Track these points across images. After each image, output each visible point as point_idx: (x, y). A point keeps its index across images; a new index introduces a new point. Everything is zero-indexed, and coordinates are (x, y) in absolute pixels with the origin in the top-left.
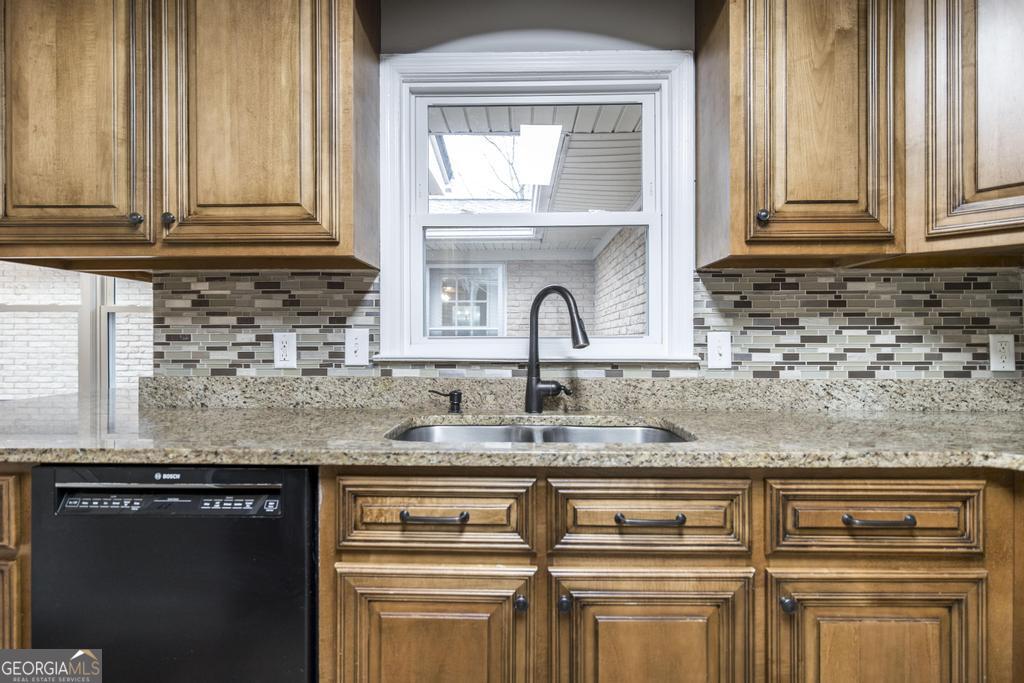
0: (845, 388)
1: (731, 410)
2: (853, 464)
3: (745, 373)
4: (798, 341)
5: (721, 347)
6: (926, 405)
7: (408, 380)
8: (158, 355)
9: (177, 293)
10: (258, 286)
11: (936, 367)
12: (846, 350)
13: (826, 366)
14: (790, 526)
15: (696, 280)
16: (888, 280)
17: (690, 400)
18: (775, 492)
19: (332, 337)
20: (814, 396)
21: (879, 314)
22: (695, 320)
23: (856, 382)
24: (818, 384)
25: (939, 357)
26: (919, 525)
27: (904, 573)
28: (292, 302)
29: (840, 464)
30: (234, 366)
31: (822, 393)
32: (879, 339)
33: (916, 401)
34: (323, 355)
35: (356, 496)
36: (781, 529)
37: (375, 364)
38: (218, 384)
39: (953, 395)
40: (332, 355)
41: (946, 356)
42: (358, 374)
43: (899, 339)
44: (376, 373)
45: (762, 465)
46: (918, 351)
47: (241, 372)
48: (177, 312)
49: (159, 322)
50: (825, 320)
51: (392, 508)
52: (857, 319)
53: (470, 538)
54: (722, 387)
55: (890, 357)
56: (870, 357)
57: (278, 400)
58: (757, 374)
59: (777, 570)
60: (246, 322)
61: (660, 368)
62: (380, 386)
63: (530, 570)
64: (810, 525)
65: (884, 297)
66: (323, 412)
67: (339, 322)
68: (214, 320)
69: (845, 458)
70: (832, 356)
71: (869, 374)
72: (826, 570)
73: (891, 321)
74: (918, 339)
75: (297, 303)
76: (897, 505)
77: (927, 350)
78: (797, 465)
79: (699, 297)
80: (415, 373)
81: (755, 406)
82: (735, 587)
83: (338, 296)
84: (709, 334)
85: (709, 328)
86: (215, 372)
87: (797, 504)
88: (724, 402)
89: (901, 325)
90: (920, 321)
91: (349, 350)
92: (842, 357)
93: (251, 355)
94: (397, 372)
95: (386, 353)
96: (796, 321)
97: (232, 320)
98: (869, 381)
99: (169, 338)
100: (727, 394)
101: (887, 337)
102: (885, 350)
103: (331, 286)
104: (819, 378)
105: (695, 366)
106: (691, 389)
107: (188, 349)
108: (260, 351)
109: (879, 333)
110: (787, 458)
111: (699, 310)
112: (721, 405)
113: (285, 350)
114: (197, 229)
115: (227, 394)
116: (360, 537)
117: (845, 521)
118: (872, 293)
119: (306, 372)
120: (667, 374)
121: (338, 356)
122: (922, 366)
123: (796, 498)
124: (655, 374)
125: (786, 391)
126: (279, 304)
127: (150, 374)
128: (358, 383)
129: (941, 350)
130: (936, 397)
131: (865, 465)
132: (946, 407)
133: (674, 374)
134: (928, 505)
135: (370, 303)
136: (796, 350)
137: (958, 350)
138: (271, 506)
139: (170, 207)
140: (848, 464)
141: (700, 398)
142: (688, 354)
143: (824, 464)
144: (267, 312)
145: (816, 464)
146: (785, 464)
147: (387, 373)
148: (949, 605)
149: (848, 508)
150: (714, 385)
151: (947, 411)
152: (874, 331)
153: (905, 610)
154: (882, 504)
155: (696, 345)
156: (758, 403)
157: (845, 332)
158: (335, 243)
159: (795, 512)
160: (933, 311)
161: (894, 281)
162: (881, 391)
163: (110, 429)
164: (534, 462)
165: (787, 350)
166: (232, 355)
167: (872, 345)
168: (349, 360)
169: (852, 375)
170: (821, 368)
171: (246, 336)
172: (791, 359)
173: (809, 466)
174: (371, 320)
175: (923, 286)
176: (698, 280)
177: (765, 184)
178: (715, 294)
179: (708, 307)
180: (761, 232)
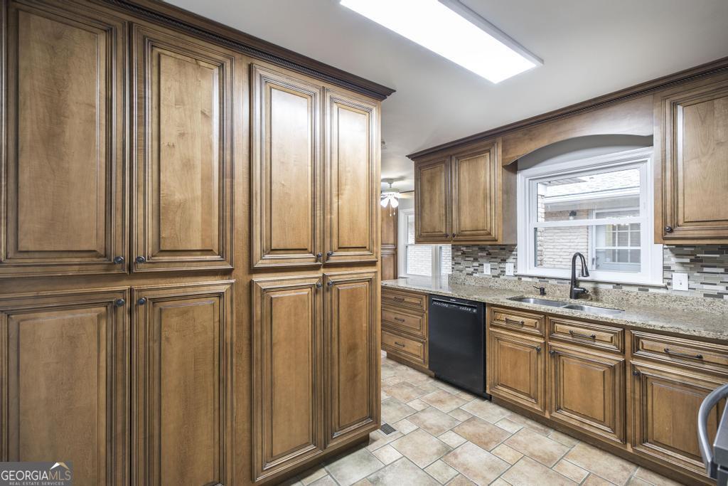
1: (685, 310)
3: (698, 294)
5: (681, 281)
7: (527, 282)
8: (453, 268)
9: (458, 250)
10: (479, 249)
14: (640, 348)
17: (659, 303)
18: (633, 335)
19: (501, 266)
22: (663, 267)
26: (705, 359)
28: (489, 254)
29: (659, 329)
30: (473, 273)
34: (498, 272)
35: (495, 312)
36: (635, 348)
37: (516, 276)
38: (468, 278)
40: (501, 271)
42: (510, 278)
44: (516, 278)
47: (474, 274)
48: (457, 256)
49: (453, 258)
51: (504, 317)
53: (524, 329)
54: (679, 299)
57: (485, 285)
58: (706, 295)
59: (635, 362)
60: (476, 260)
61: (644, 288)
62: (517, 283)
63: (542, 341)
64: (649, 349)
66: (498, 290)
67: (504, 261)
68: (467, 259)
69: (662, 327)
75: (490, 254)
79: (666, 256)
80: (530, 280)
81: (702, 311)
82: (616, 363)
83: (503, 252)
84: (673, 274)
85: (674, 271)
86: (468, 274)
88: (680, 306)
91: (507, 270)
93: (477, 270)
94: (523, 279)
95: (520, 272)
97: (472, 259)
99: (456, 263)
100: (683, 303)
103: (501, 249)
105: (666, 288)
106: (660, 298)
107: (461, 267)
108: (480, 269)
111: (666, 262)
112: (680, 308)
113: (487, 269)
114: (461, 237)
115: (470, 281)
116: (496, 323)
117: (666, 351)
119: (493, 276)
120: (648, 290)
121: (503, 272)
123: (642, 338)
124: (639, 290)
125: (725, 306)
126: (485, 254)
127: (451, 273)
128: (509, 282)
133: (651, 290)
135: (514, 255)
138: (475, 311)
139: (455, 232)
141: (665, 303)
142: (660, 283)
143: (651, 328)
144: (482, 257)
145: (648, 327)
147: (520, 279)
149: (665, 346)
150: (675, 298)
155: (665, 278)
156: (704, 309)
158: (496, 241)
159: (643, 343)
163: (441, 288)
164: (542, 310)
166: (472, 269)
168: (507, 274)
171: (476, 264)
174: (514, 261)
176: (667, 249)
177: (671, 215)
178: (677, 255)
179: (673, 261)
180: (669, 235)
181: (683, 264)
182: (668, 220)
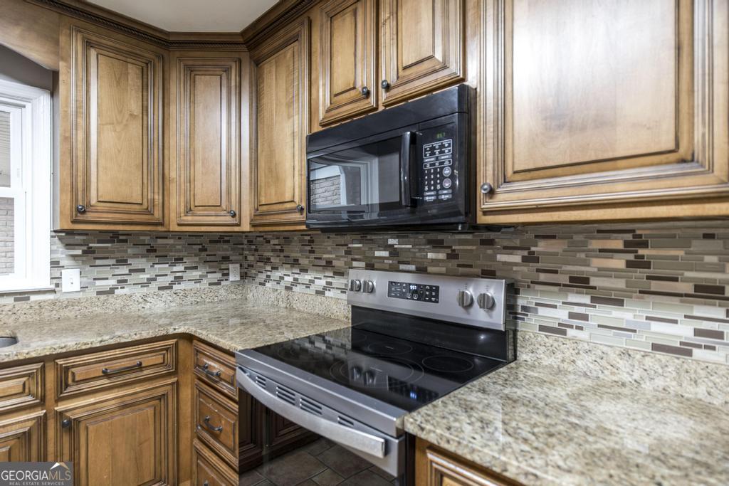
0: (155, 296)
1: (79, 316)
2: (106, 343)
3: (91, 293)
4: (127, 272)
5: (72, 279)
6: (198, 300)
11: (205, 281)
12: (157, 276)
13: (144, 285)
14: (69, 382)
15: (52, 237)
16: (180, 238)
17: (46, 314)
18: (59, 366)
20: (136, 302)
21: (175, 256)
22: (51, 262)
23: (161, 292)
24: (138, 295)
25: (206, 276)
26: (143, 365)
27: (137, 389)
29: (98, 345)
31: (141, 300)
32: (175, 269)
33: (193, 299)
36: (63, 384)
39: (211, 294)
41: (209, 276)
43: (186, 268)
45: (48, 353)
46: (196, 274)
50: (144, 260)
52: (163, 258)
54: (71, 303)
55: (182, 277)
56: (170, 278)
58: (99, 293)
59: (60, 407)
61: (22, 295)
64: (82, 378)
65: (178, 247)
69: (101, 341)
70: (148, 279)
71: (170, 287)
72: (92, 400)
73: (182, 259)
74: (196, 268)
76: (133, 358)
77: (200, 273)
78: (71, 349)
79: (54, 248)
81: (96, 312)
82: (31, 424)
84: (63, 271)
85: (63, 267)
87: (73, 370)
88: (73, 313)
89: (187, 261)
90: (197, 259)
92: (155, 280)
96: (126, 261)
98: (168, 291)
100: (76, 307)
101: (180, 267)
102: (178, 274)
104: (138, 292)
105: (54, 291)
106: (47, 307)
109: (175, 266)
110: (65, 347)
111: (54, 256)
112: (72, 315)
117: (103, 372)
118: (172, 245)
120: (28, 299)
122: (197, 281)
123: (73, 366)
124: (16, 300)
125: (118, 301)
129: (207, 273)
130: (203, 297)
131: (113, 343)
132: (208, 300)
133: (34, 298)
134: (149, 355)
136: (126, 277)
137: (215, 272)
140: (103, 344)
141: (54, 312)
142: (46, 284)
143: (88, 346)
146: (64, 350)
148: (159, 398)
149: (105, 365)
150: (66, 302)
151: (209, 302)
152: (173, 265)
153: (137, 407)
154: (125, 360)
155: (52, 278)
156: (98, 310)
157: (156, 266)
159: (73, 374)
160: (204, 254)
161: (184, 239)
162: (175, 296)
165: (119, 278)
167: (171, 272)
169: (160, 288)
170: (142, 286)
172: (123, 282)
173: (78, 349)
175: (198, 241)
176: (55, 237)
177: (83, 190)
178: (68, 246)
179: (62, 254)
180: (81, 217)
181: (74, 257)
182: (80, 197)
